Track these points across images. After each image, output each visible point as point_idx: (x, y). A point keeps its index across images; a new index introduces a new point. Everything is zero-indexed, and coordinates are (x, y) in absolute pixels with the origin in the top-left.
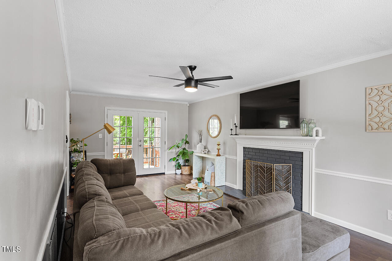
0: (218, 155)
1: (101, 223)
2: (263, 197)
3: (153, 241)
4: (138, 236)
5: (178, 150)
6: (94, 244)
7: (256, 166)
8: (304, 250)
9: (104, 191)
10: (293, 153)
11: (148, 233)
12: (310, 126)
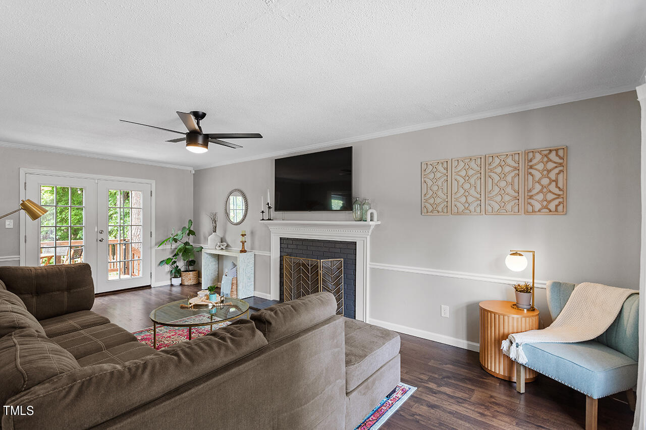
0: (243, 251)
1: (34, 366)
2: (298, 301)
3: (134, 377)
4: (108, 374)
5: (174, 245)
6: (25, 397)
7: (298, 264)
8: (348, 363)
9: (30, 321)
10: (345, 244)
11: (125, 367)
12: (364, 207)
